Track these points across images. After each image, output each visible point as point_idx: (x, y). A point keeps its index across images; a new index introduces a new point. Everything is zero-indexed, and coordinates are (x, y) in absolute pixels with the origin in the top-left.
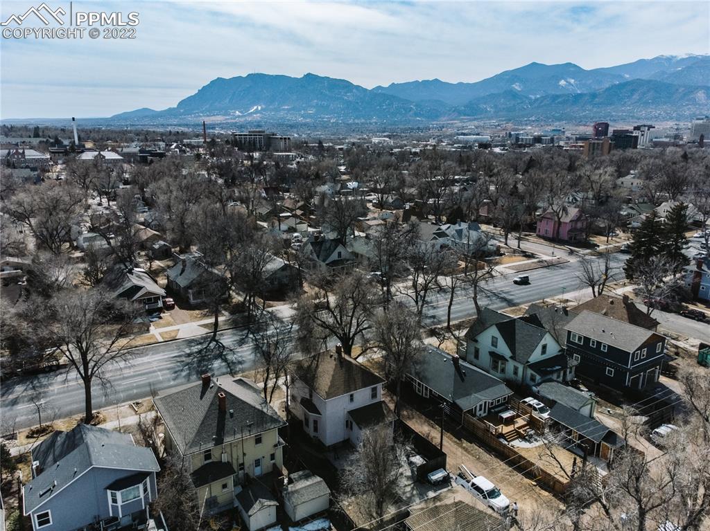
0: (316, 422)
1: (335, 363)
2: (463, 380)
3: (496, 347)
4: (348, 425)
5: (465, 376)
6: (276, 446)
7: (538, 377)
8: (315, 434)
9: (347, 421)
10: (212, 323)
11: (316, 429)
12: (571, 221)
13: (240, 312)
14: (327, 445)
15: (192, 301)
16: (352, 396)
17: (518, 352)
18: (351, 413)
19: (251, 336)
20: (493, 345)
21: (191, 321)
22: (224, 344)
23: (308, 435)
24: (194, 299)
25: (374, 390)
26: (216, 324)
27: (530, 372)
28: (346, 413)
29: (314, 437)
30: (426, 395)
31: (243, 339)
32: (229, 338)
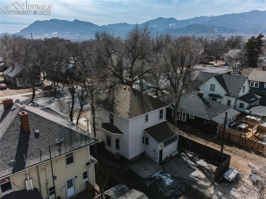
0: (117, 141)
1: (129, 92)
2: (209, 107)
3: (214, 90)
4: (145, 141)
5: (210, 104)
6: (88, 164)
7: (246, 105)
8: (117, 151)
9: (143, 138)
10: (31, 95)
11: (118, 147)
12: (201, 54)
13: (49, 89)
14: (129, 159)
15: (19, 85)
16: (147, 116)
17: (230, 91)
18: (148, 130)
19: (57, 99)
20: (211, 90)
21: (17, 94)
22: (38, 104)
23: (111, 152)
24: (20, 84)
25: (161, 112)
26: (34, 95)
27: (239, 102)
28: (143, 130)
29: (116, 153)
30: (184, 119)
31: (51, 101)
32: (42, 101)
